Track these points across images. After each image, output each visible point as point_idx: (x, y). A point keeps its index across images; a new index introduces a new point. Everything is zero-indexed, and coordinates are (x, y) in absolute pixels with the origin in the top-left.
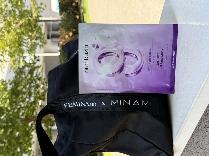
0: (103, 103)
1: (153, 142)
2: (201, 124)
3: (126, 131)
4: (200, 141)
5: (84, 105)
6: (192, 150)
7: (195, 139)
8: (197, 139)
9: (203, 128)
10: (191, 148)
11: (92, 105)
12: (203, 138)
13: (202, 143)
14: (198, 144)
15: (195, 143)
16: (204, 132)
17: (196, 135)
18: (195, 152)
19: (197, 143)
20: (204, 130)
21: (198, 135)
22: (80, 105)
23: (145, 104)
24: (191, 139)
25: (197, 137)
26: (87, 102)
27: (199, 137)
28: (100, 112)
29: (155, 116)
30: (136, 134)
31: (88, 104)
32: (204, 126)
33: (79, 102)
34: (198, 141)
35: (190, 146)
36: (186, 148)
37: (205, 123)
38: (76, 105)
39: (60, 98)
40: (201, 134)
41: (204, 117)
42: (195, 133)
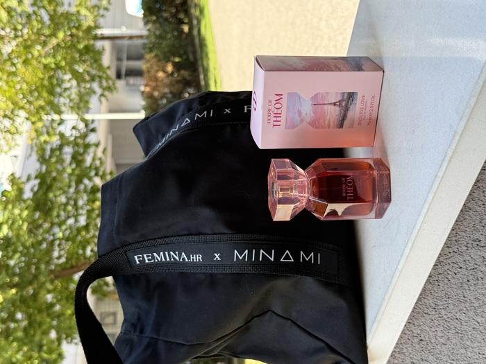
0: (217, 256)
1: (324, 339)
2: (426, 302)
3: (269, 314)
4: (427, 337)
5: (177, 258)
6: (411, 356)
7: (415, 332)
8: (419, 332)
9: (431, 309)
10: (408, 351)
11: (193, 259)
12: (433, 330)
13: (433, 341)
14: (423, 342)
15: (416, 340)
16: (433, 319)
17: (416, 323)
18: (418, 360)
19: (421, 340)
20: (433, 313)
21: (421, 323)
22: (170, 258)
23: (307, 260)
24: (407, 332)
25: (420, 328)
26: (183, 253)
27: (424, 328)
28: (211, 275)
29: (327, 285)
30: (290, 321)
31: (185, 256)
32: (434, 305)
33: (167, 253)
34: (422, 336)
35: (406, 346)
36: (397, 350)
37: (435, 300)
38: (161, 259)
39: (125, 245)
40: (428, 322)
41: (430, 287)
42: (415, 320)
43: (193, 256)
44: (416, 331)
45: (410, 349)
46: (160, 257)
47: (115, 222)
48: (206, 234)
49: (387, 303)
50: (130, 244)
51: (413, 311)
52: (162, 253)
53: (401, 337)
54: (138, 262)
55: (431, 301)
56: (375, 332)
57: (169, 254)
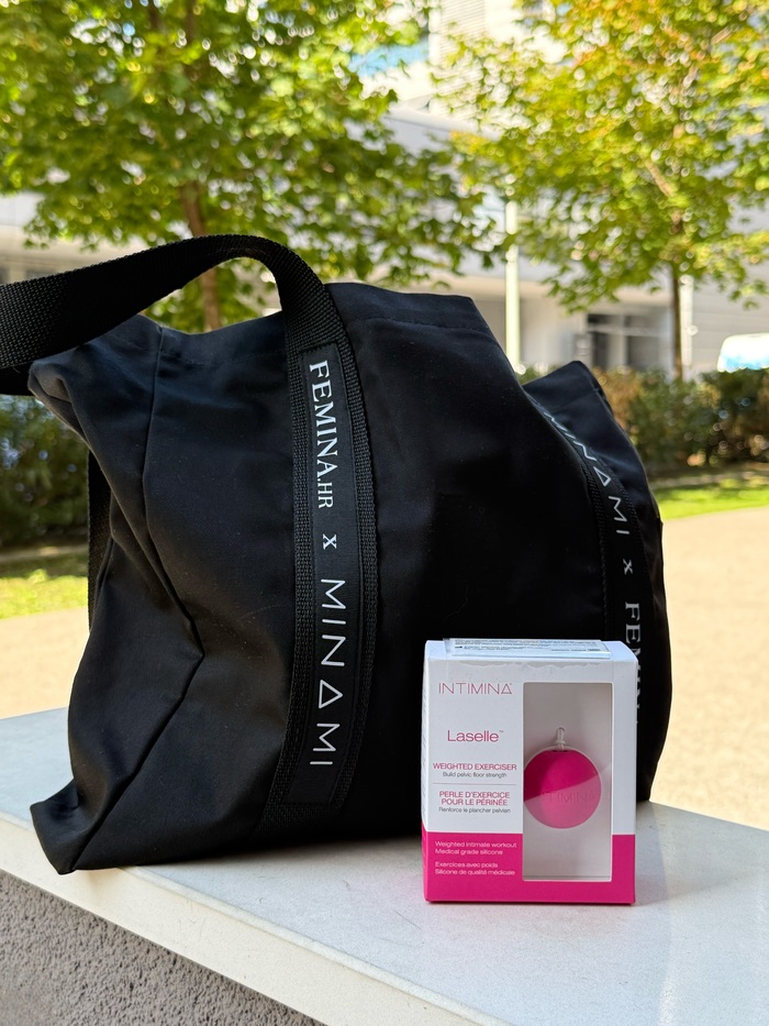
0: (330, 542)
1: (142, 772)
2: (225, 1001)
3: (196, 652)
4: (139, 999)
6: (94, 964)
7: (153, 973)
8: (152, 982)
9: (206, 1010)
10: (107, 956)
11: (322, 489)
12: (157, 1014)
13: (130, 1012)
14: (126, 994)
15: (132, 975)
16: (182, 1014)
17: (172, 977)
18: (83, 978)
19: (132, 987)
20: (197, 1016)
21: (172, 988)
22: (322, 437)
23: (321, 738)
24: (153, 955)
25: (162, 984)
26: (334, 467)
27: (161, 994)
28: (290, 528)
30: (179, 696)
31: (327, 470)
32: (216, 1016)
33: (334, 430)
34: (141, 989)
35: (118, 951)
36: (110, 933)
37: (229, 1020)
38: (321, 419)
39: (352, 341)
40: (176, 1003)
41: (261, 1009)
42: (181, 974)
43: (328, 488)
44: (154, 977)
45: (111, 961)
46: (324, 415)
47: (401, 324)
48: (376, 516)
49: (231, 917)
50: (353, 352)
51: (201, 970)
52: (333, 420)
53: (141, 941)
54: (312, 368)
55: (226, 1012)
56: (159, 887)
57: (331, 436)
